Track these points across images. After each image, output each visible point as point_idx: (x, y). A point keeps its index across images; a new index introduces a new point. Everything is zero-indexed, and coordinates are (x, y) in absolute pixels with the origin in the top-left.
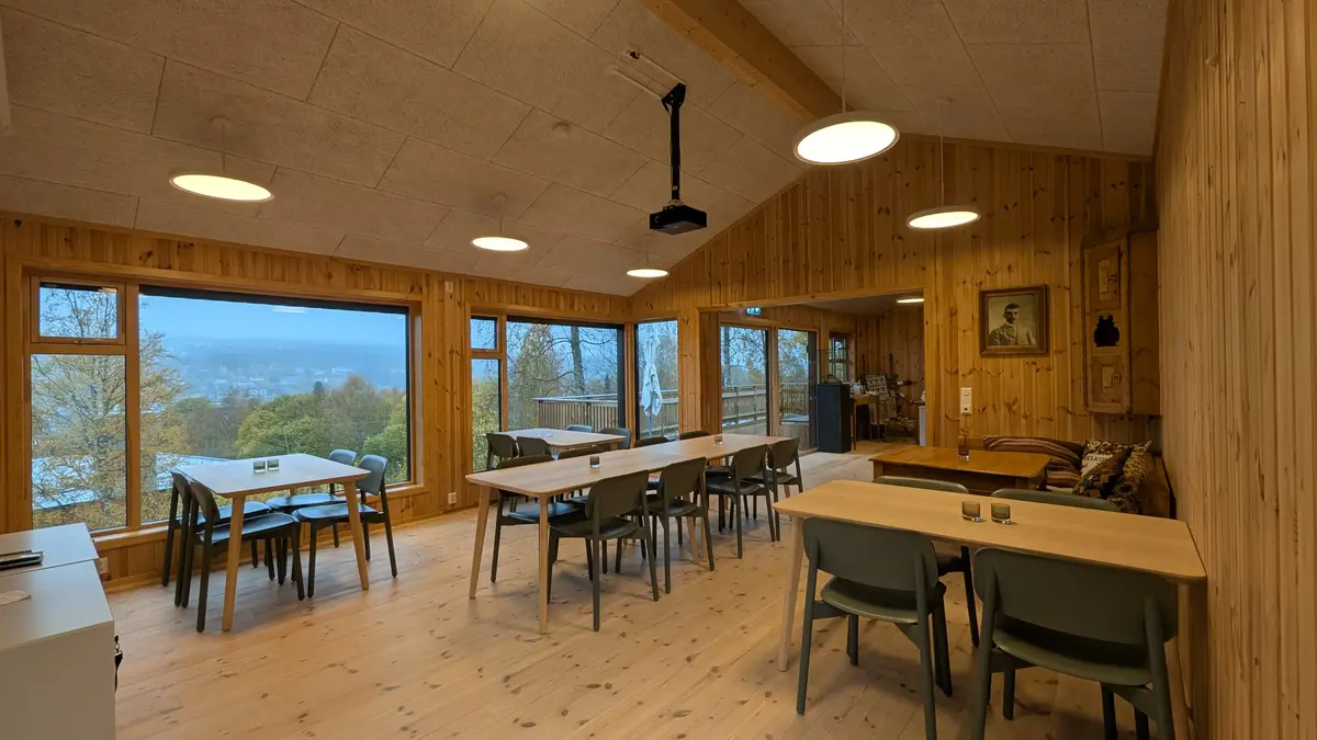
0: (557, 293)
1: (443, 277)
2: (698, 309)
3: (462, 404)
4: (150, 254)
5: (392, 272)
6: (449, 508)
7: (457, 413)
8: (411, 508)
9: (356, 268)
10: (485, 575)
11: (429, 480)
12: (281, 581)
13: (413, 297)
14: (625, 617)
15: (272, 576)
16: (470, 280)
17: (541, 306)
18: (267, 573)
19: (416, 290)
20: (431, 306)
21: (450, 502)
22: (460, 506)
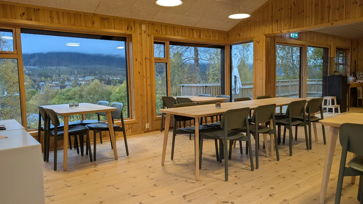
0: (193, 30)
1: (141, 22)
2: (265, 35)
3: (151, 83)
4: (24, 14)
5: (120, 20)
6: (146, 130)
7: (149, 87)
8: (130, 129)
9: (104, 19)
10: (168, 157)
11: (137, 118)
12: (82, 154)
13: (128, 32)
14: (236, 176)
15: (78, 153)
16: (153, 24)
17: (185, 37)
18: (76, 151)
19: (130, 29)
20: (136, 37)
21: (147, 128)
22: (151, 130)
